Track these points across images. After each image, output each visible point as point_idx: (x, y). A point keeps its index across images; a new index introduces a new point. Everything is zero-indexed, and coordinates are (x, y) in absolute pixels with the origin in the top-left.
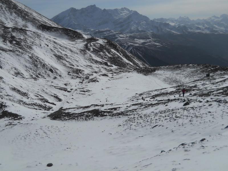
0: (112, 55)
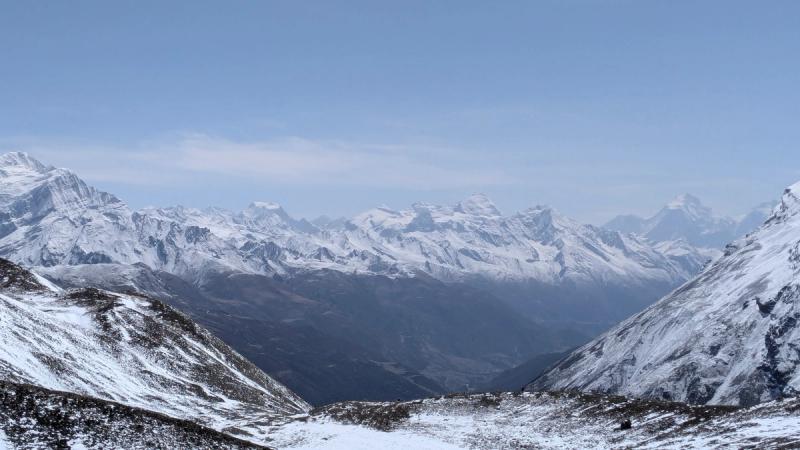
0: (197, 357)
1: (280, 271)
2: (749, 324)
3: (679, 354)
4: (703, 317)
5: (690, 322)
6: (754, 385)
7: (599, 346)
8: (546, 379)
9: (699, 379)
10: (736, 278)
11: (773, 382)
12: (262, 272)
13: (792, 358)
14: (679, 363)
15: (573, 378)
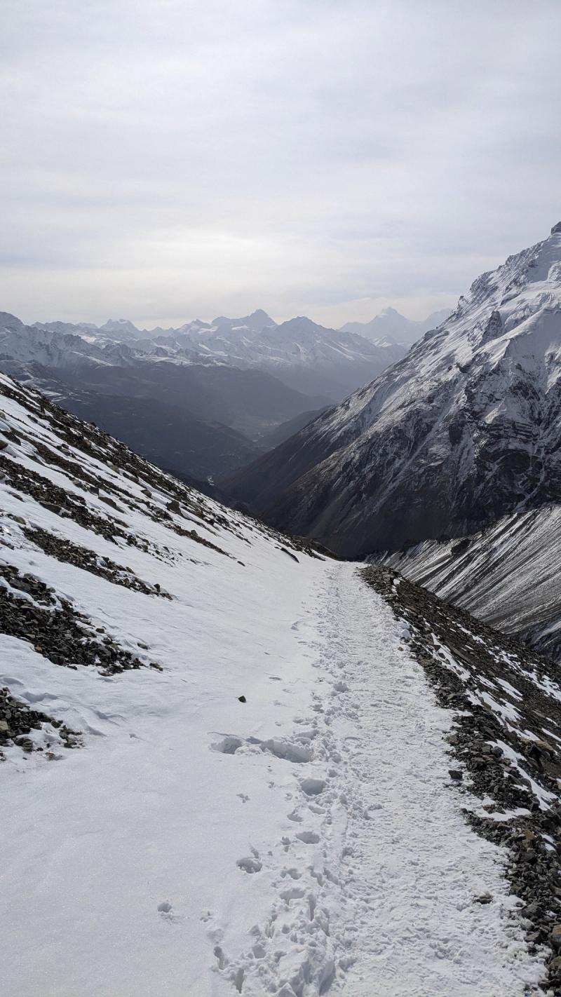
1: (131, 364)
2: (453, 381)
3: (406, 404)
4: (414, 380)
5: (406, 384)
6: (458, 421)
7: (347, 403)
8: (313, 426)
9: (421, 420)
10: (434, 355)
11: (471, 419)
12: (119, 365)
13: (483, 402)
14: (408, 409)
15: (331, 425)
